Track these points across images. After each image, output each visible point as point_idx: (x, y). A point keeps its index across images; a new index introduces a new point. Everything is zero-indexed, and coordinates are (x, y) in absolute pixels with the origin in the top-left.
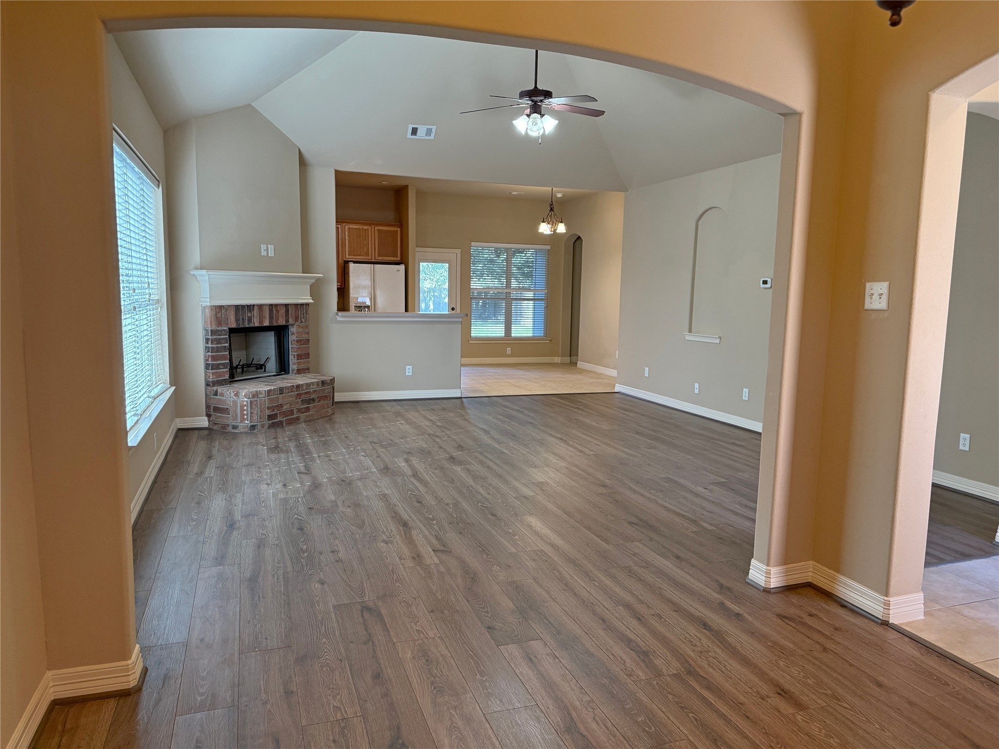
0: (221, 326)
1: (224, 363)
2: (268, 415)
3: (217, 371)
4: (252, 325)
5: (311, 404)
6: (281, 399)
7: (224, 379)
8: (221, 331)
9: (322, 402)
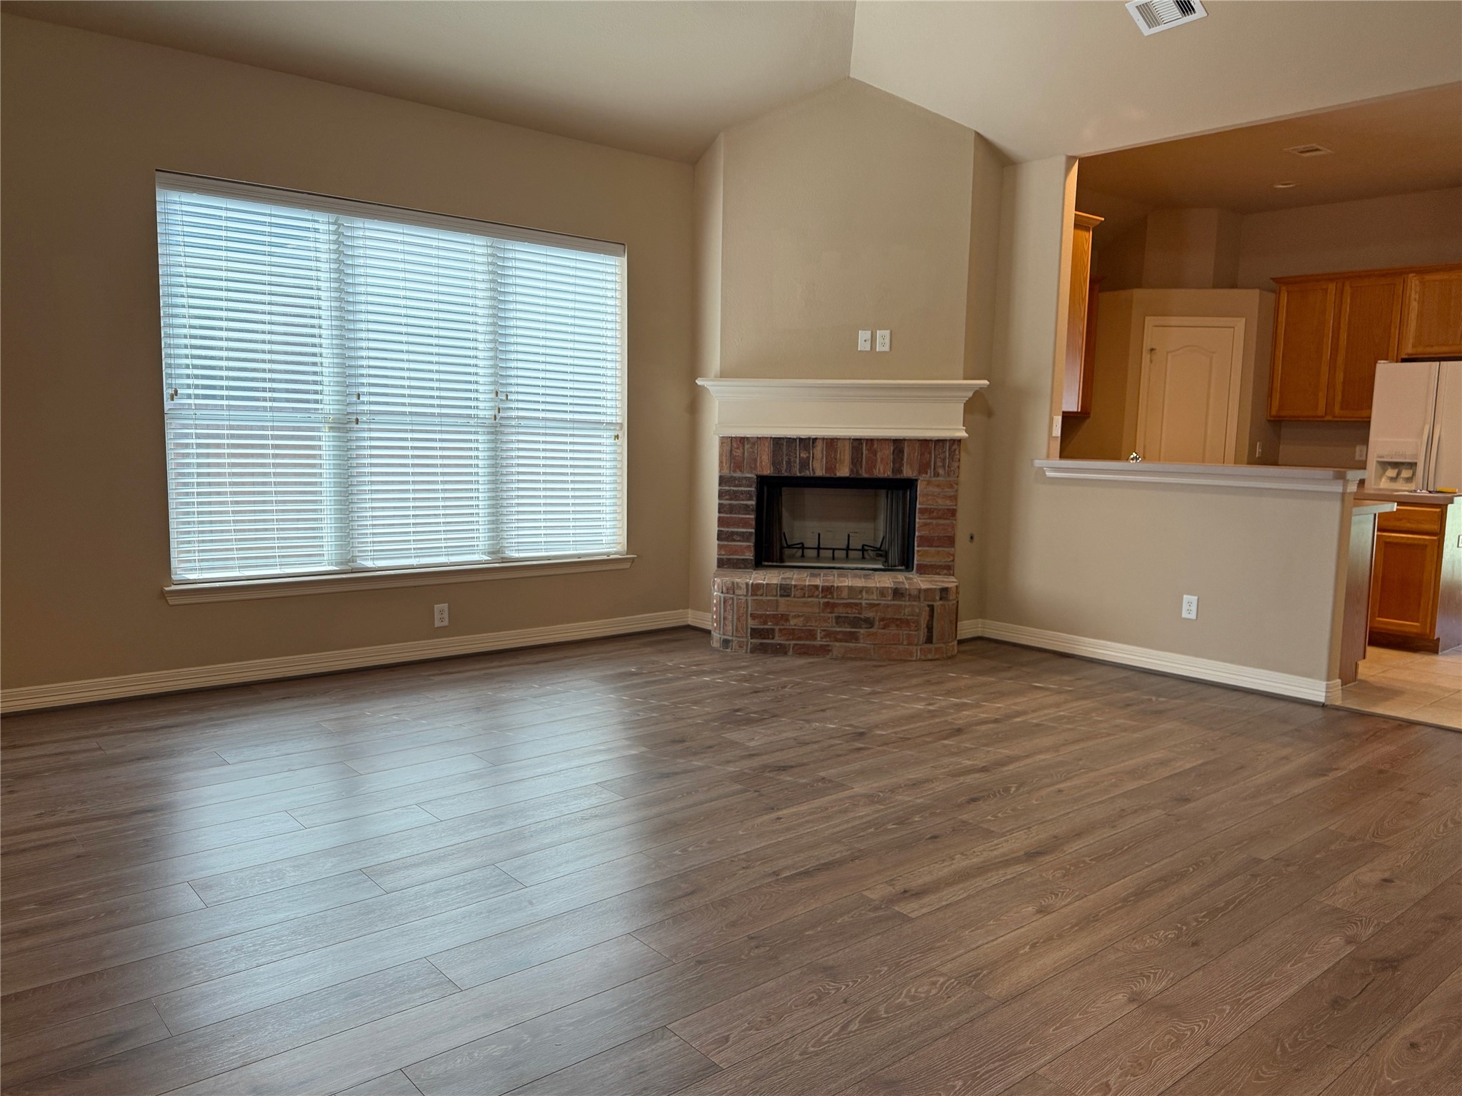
0: (741, 471)
1: (743, 532)
2: (751, 629)
3: (730, 543)
4: (807, 473)
5: (861, 628)
6: (784, 605)
7: (743, 559)
8: (740, 479)
9: (893, 630)
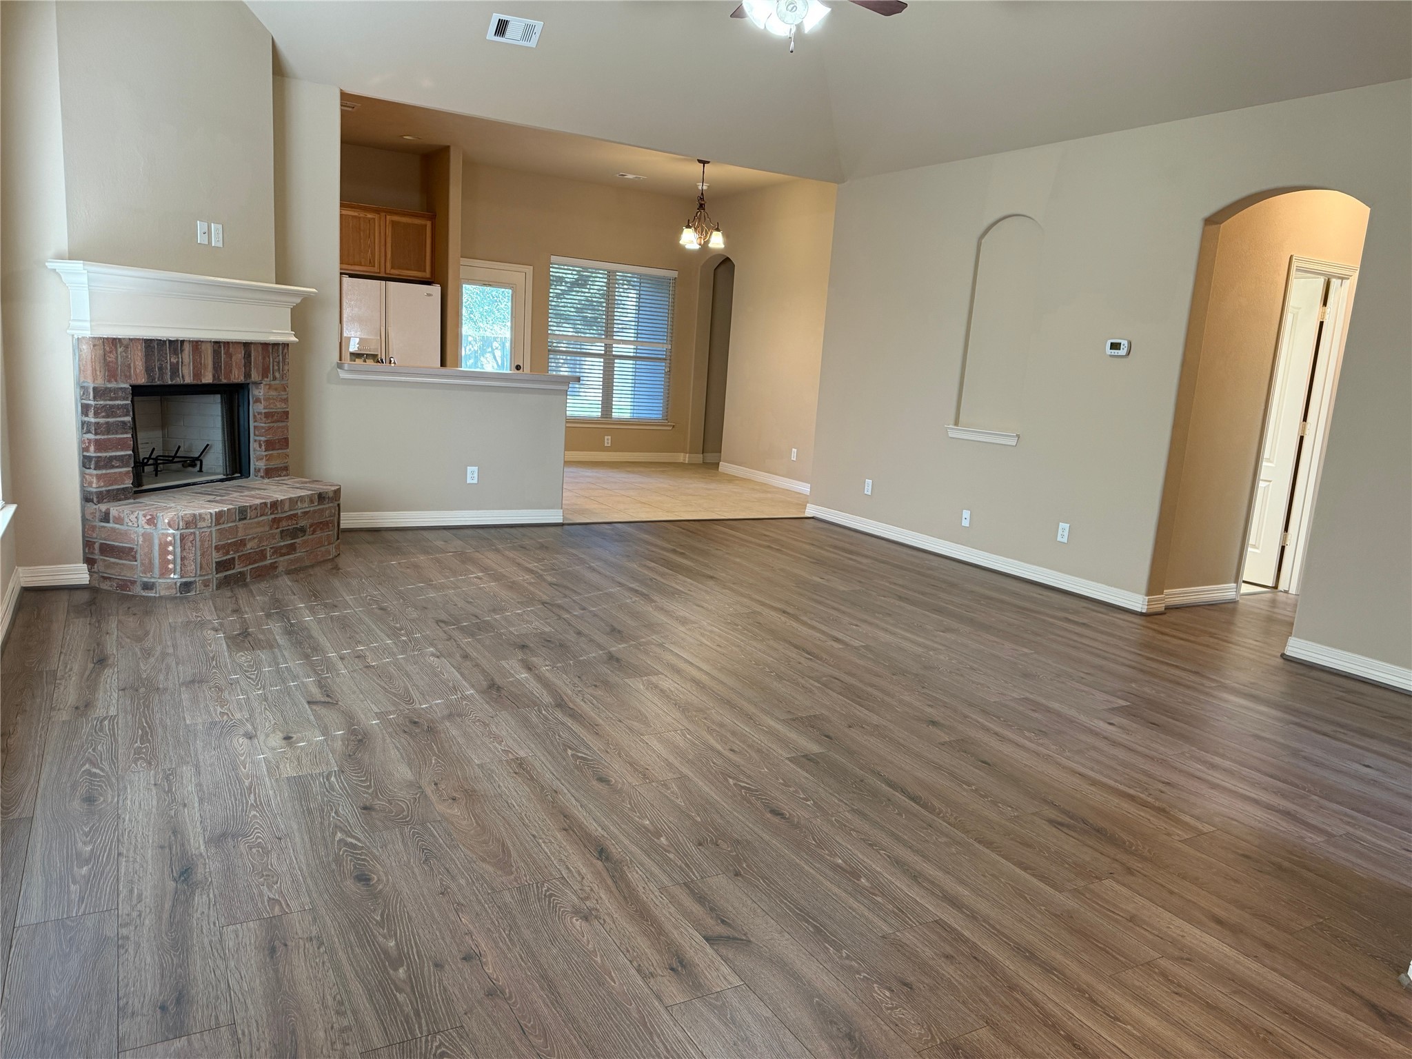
0: (116, 381)
1: (122, 456)
2: (216, 562)
3: (108, 471)
4: (179, 381)
5: (298, 538)
6: (243, 530)
7: (123, 489)
8: (116, 390)
9: (319, 534)
